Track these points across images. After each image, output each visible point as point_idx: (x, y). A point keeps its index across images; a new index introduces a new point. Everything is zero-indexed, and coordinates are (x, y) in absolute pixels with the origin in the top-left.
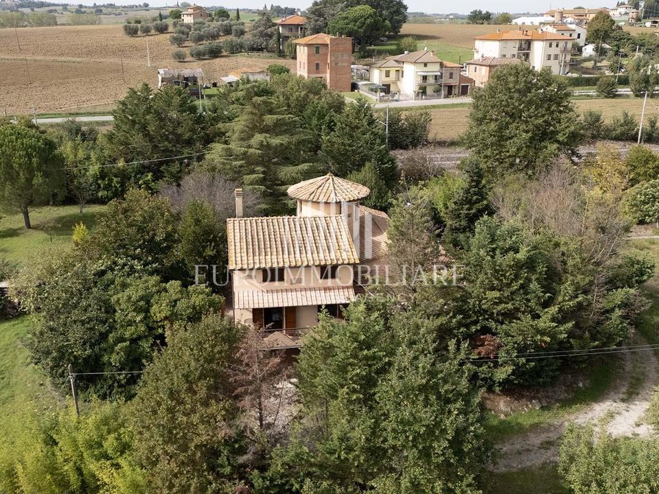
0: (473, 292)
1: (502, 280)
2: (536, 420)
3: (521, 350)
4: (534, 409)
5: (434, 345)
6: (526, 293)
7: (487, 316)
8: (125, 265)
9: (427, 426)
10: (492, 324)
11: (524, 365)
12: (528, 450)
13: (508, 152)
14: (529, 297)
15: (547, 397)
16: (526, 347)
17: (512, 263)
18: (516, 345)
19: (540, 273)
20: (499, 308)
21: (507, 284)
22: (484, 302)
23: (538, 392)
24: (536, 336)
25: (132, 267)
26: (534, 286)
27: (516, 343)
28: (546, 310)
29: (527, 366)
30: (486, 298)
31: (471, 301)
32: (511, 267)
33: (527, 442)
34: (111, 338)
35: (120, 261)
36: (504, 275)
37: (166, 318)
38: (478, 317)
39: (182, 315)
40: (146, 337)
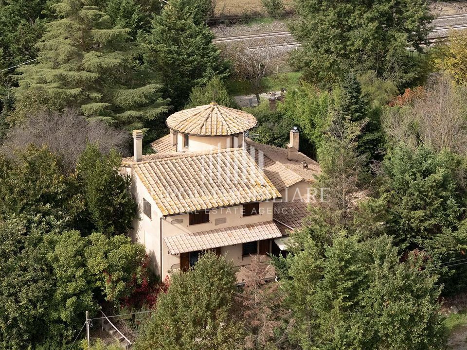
0: (402, 213)
1: (425, 200)
2: (457, 322)
3: (445, 260)
4: (454, 314)
5: (400, 257)
6: (445, 210)
7: (414, 234)
8: (40, 222)
9: (410, 315)
10: (419, 241)
11: (447, 273)
12: (457, 345)
13: (353, 45)
14: (448, 212)
15: (462, 302)
16: (449, 256)
17: (434, 184)
18: (441, 256)
19: (451, 191)
20: (426, 224)
21: (430, 203)
22: (412, 220)
23: (454, 299)
24: (457, 245)
25: (48, 223)
26: (451, 202)
27: (441, 254)
28: (463, 222)
29: (449, 274)
30: (414, 218)
31: (402, 222)
32: (432, 187)
33: (455, 339)
34: (58, 296)
35: (36, 219)
36: (426, 196)
37: (104, 271)
38: (406, 235)
39: (116, 266)
40: (86, 291)
